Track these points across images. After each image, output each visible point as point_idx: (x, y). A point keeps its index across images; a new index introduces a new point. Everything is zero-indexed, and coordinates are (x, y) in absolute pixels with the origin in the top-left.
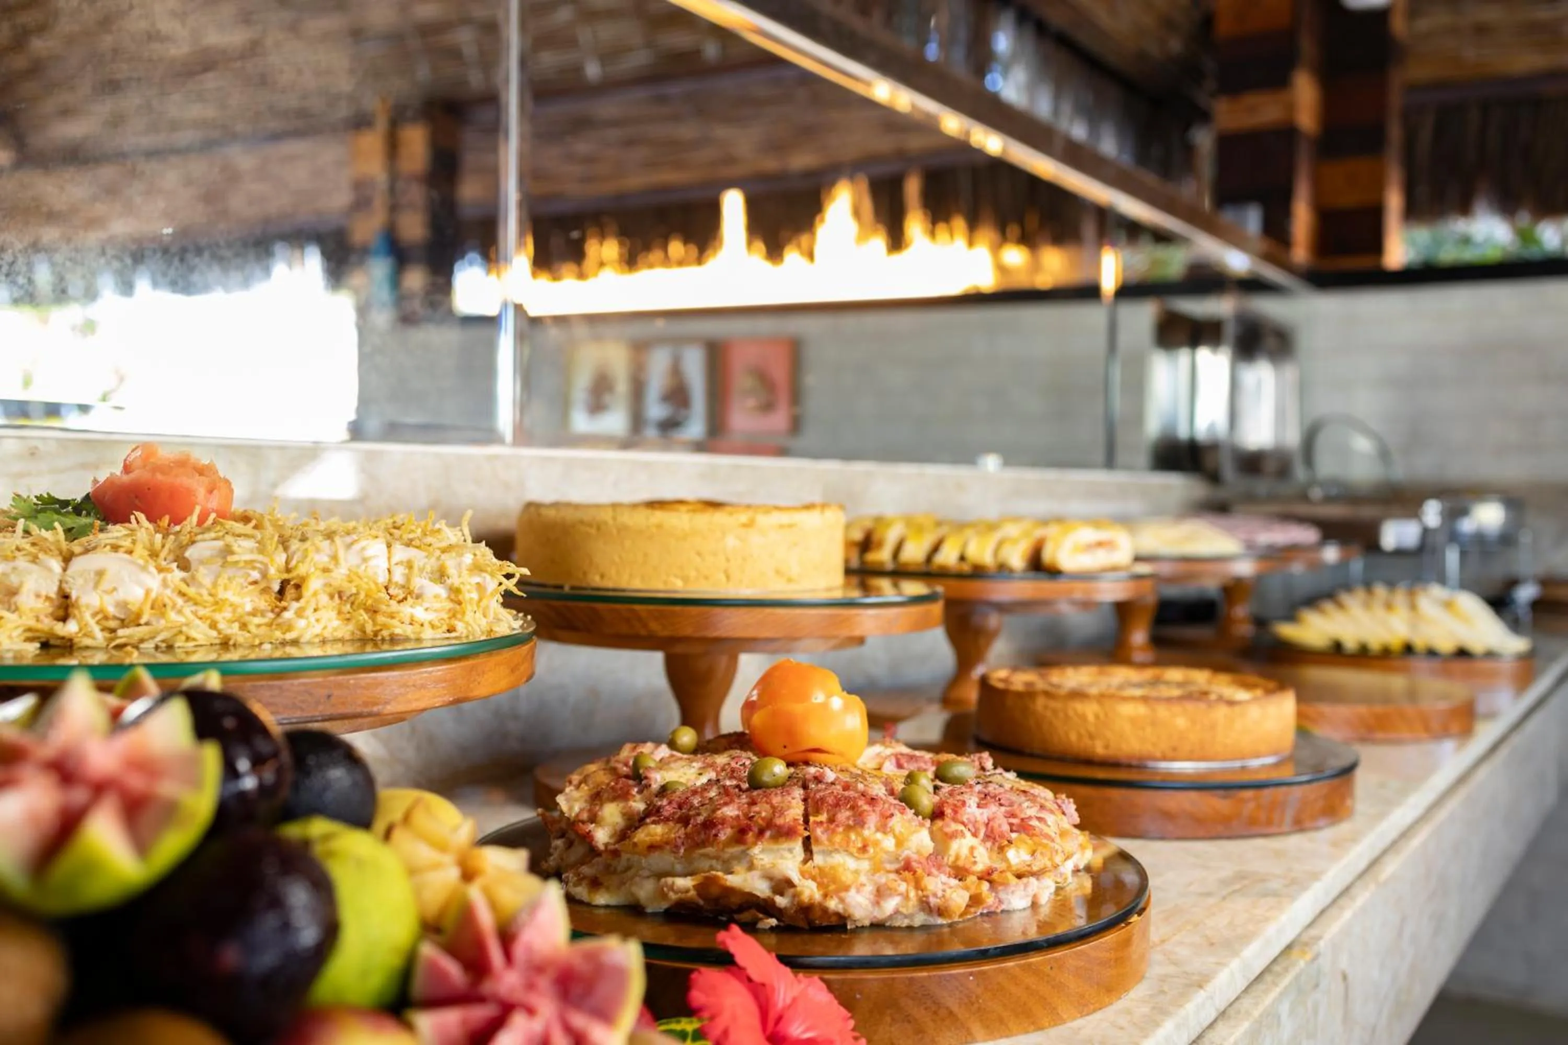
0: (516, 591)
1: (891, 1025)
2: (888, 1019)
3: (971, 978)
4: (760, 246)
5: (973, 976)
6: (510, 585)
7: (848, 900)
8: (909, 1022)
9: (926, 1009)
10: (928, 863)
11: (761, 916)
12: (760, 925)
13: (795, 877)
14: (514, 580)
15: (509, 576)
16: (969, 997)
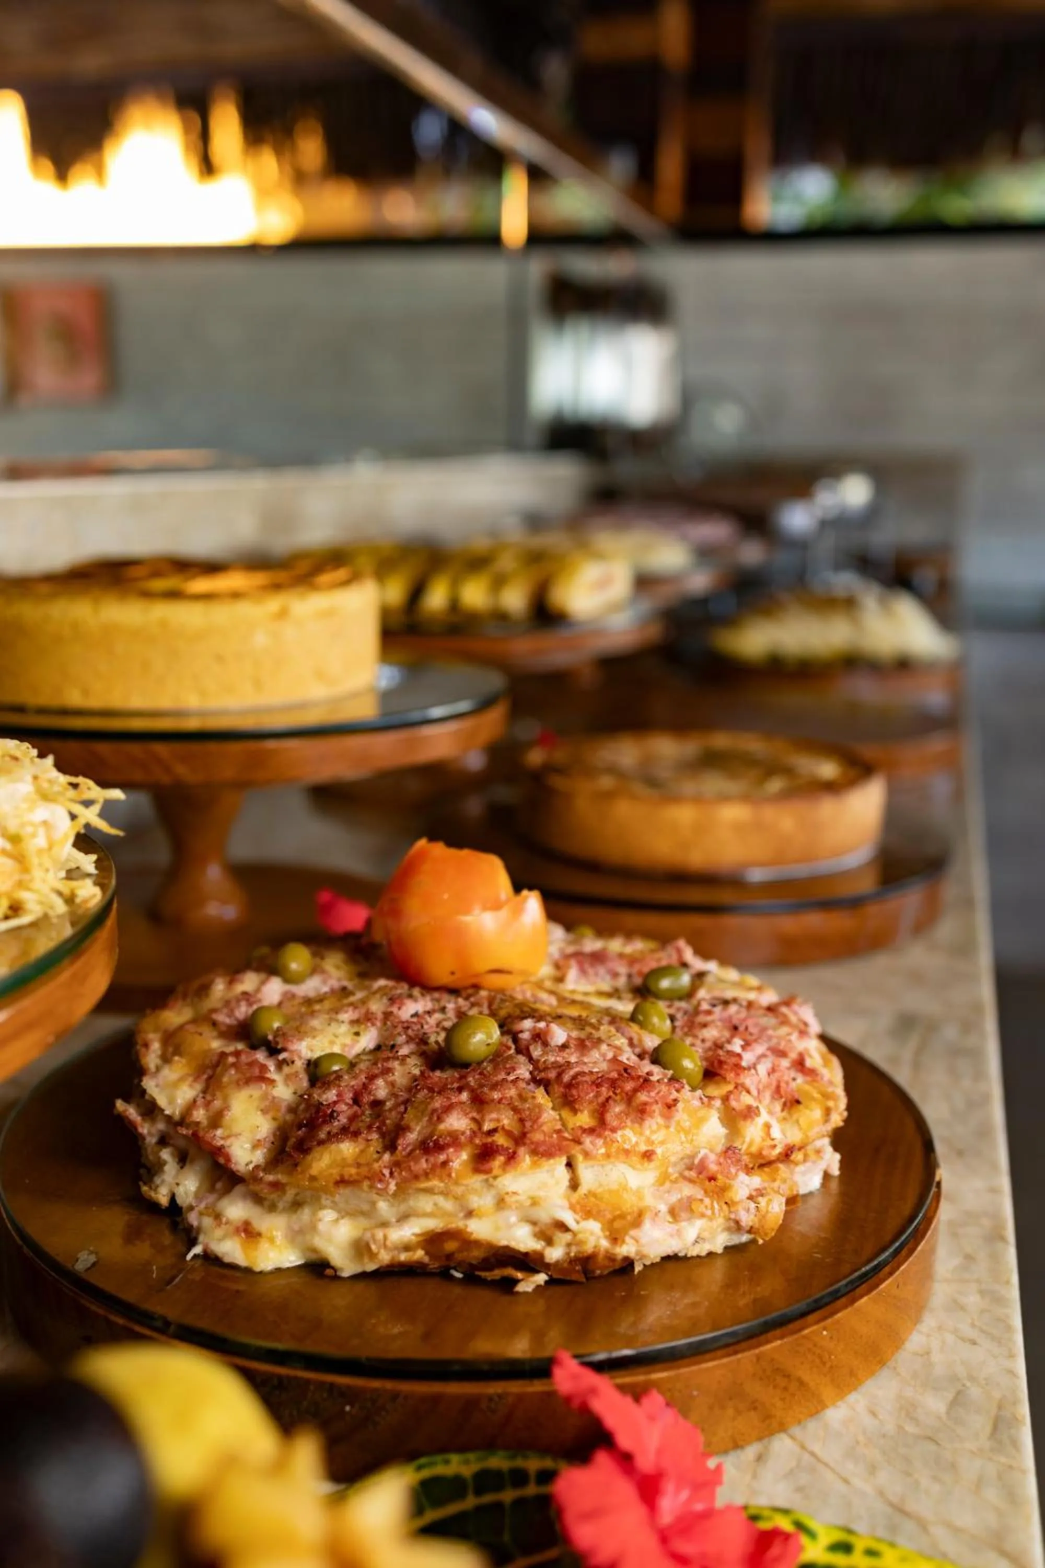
0: (103, 826)
1: (734, 1419)
2: (730, 1412)
3: (825, 1333)
4: (48, 165)
5: (827, 1331)
6: (91, 816)
7: (644, 1240)
8: (755, 1409)
9: (775, 1387)
10: (727, 1162)
11: (520, 1275)
12: (521, 1288)
13: (568, 1218)
14: (96, 809)
15: (88, 803)
16: (820, 1357)
